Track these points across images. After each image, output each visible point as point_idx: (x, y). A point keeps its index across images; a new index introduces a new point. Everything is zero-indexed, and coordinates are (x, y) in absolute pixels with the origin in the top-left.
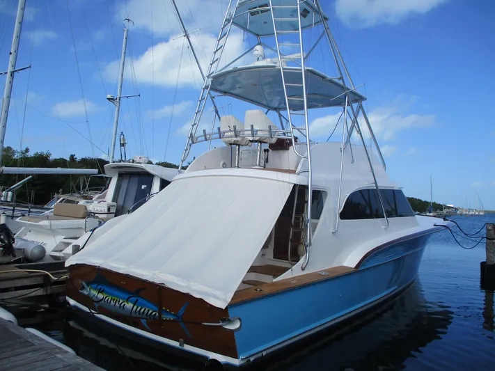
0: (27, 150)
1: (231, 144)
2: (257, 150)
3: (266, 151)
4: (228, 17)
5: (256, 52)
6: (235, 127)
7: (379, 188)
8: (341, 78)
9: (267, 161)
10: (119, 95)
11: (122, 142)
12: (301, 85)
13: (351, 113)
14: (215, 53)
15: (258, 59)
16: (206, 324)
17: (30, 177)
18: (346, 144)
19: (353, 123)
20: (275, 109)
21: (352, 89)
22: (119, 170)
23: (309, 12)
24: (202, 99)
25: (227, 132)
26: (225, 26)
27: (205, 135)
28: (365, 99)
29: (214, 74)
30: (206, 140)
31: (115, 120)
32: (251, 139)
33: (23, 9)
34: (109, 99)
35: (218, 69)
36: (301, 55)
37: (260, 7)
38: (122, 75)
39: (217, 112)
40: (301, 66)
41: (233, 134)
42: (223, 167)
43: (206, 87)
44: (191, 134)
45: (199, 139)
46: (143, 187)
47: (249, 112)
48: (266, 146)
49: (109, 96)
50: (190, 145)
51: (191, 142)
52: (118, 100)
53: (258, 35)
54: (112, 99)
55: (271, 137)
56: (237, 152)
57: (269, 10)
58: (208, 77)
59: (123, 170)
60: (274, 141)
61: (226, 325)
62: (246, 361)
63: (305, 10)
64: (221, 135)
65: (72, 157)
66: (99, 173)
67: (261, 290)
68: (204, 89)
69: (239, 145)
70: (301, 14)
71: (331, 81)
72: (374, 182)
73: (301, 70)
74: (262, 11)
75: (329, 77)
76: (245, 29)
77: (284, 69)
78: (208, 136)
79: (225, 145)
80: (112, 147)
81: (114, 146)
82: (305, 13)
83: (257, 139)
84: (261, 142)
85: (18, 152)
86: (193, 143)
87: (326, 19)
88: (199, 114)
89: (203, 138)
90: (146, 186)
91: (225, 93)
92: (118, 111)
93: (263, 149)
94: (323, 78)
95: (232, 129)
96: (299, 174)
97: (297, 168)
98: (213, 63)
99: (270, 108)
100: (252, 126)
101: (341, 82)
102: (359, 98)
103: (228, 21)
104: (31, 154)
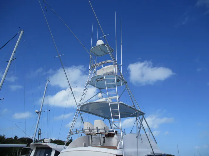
1: (88, 135)
2: (100, 137)
3: (104, 137)
4: (88, 82)
5: (99, 96)
6: (90, 128)
7: (155, 154)
8: (134, 106)
9: (104, 142)
10: (41, 110)
11: (39, 133)
12: (118, 110)
13: (139, 121)
14: (82, 96)
15: (100, 99)
18: (138, 134)
19: (141, 125)
20: (107, 118)
21: (139, 110)
22: (36, 146)
23: (120, 80)
24: (76, 115)
25: (86, 130)
26: (86, 85)
27: (76, 131)
28: (145, 114)
29: (82, 105)
30: (77, 133)
31: (38, 122)
32: (97, 133)
33: (5, 76)
34: (36, 112)
35: (84, 102)
36: (117, 97)
37: (101, 78)
38: (43, 102)
39: (82, 120)
40: (117, 102)
41: (89, 131)
43: (78, 110)
44: (71, 131)
45: (74, 133)
46: (47, 154)
47: (96, 121)
48: (103, 136)
49: (36, 111)
50: (70, 136)
51: (70, 134)
52: (40, 113)
53: (100, 88)
54: (38, 112)
55: (105, 132)
56: (91, 138)
57: (104, 80)
58: (79, 105)
59: (38, 146)
60: (107, 133)
63: (118, 80)
64: (83, 131)
65: (16, 137)
66: (27, 146)
68: (77, 111)
69: (92, 135)
70: (116, 81)
72: (152, 152)
73: (117, 103)
74: (101, 80)
75: (129, 106)
76: (94, 86)
77: (110, 103)
78: (78, 132)
79: (85, 135)
80: (35, 134)
81: (36, 133)
82: (118, 81)
83: (99, 133)
84: (101, 134)
86: (71, 135)
87: (126, 82)
88: (74, 121)
89: (76, 132)
90: (48, 154)
91: (86, 112)
92: (40, 117)
93: (102, 136)
94: (127, 106)
95: (88, 129)
96: (118, 150)
97: (117, 145)
98: (81, 100)
99: (105, 118)
100: (97, 127)
101: (134, 108)
102: (142, 114)
103: (88, 83)
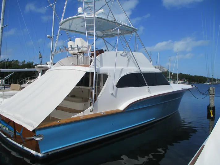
0: (24, 61)
1: (73, 54)
5: (79, 11)
10: (52, 35)
11: (40, 56)
12: (93, 25)
15: (80, 14)
16: (27, 138)
17: (13, 73)
20: (101, 37)
22: (42, 68)
27: (56, 51)
34: (48, 37)
42: (72, 65)
47: (76, 39)
52: (52, 37)
54: (50, 37)
56: (77, 58)
61: (36, 138)
62: (46, 154)
67: (60, 122)
71: (111, 21)
72: (138, 69)
85: (21, 62)
92: (53, 42)
94: (108, 20)
96: (91, 67)
100: (77, 45)
104: (26, 63)
